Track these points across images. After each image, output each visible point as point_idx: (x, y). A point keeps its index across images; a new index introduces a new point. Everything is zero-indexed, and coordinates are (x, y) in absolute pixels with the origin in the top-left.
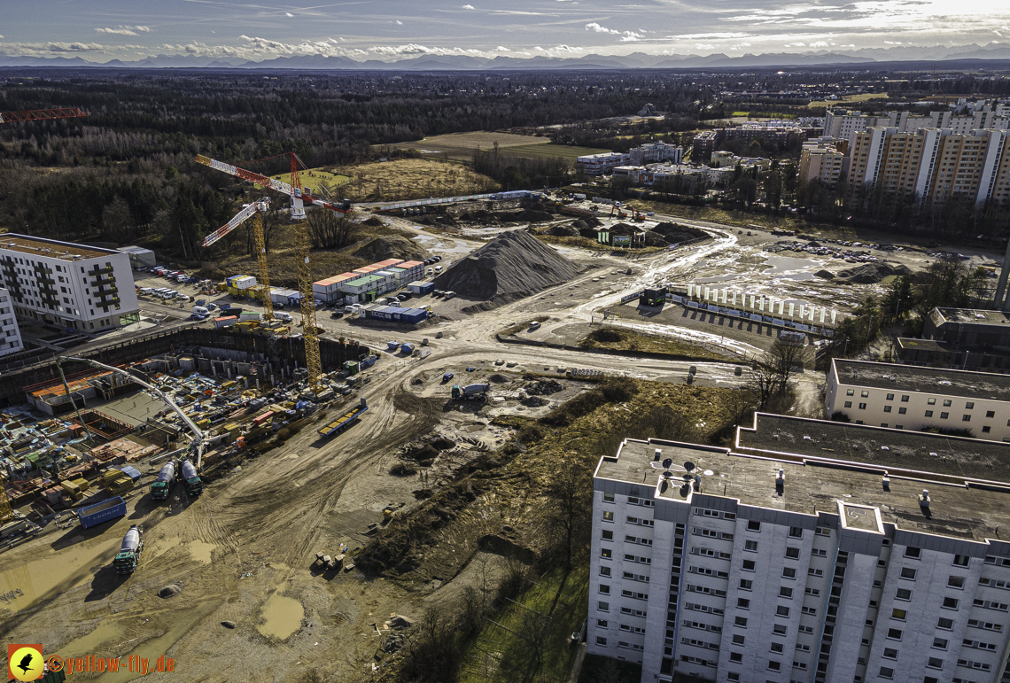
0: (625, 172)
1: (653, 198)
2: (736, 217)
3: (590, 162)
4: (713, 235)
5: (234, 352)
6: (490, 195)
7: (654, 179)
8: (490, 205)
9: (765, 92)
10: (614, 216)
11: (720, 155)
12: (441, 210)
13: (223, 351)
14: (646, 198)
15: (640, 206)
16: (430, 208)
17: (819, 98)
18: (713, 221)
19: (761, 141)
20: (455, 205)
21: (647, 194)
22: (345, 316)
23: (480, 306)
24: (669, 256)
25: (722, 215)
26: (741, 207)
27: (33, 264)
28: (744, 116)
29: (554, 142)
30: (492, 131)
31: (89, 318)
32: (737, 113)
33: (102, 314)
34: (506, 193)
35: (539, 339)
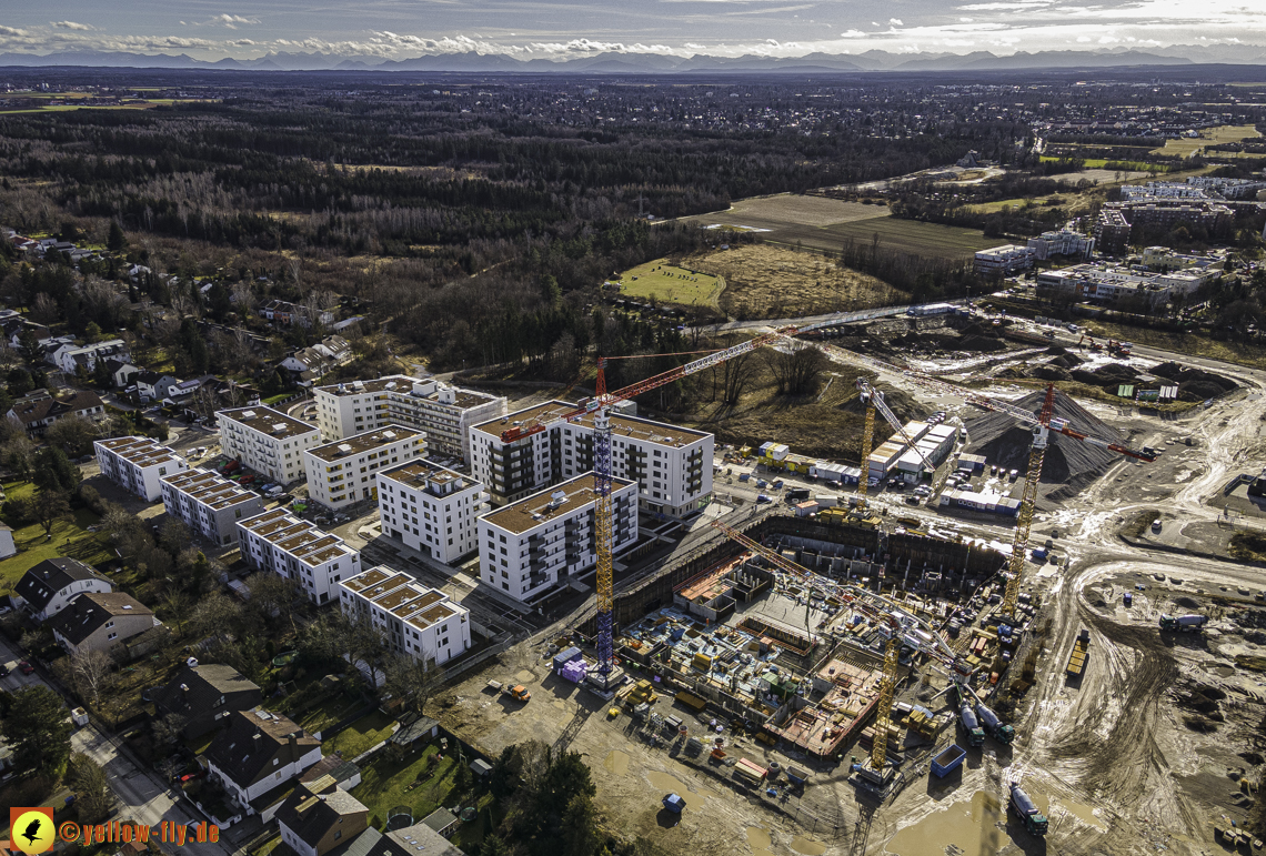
0: (1057, 280)
1: (1111, 319)
2: (1243, 354)
3: (993, 260)
4: (1237, 382)
5: (828, 545)
6: (906, 309)
7: (1098, 291)
8: (912, 323)
9: (1095, 125)
10: (1084, 347)
11: (1156, 253)
12: (860, 331)
13: (815, 543)
14: (1101, 318)
15: (1103, 332)
16: (849, 328)
17: (1174, 134)
18: (1217, 359)
19: (1188, 226)
20: (874, 324)
21: (1102, 313)
22: (923, 503)
23: (1062, 490)
24: (1216, 418)
25: (1219, 348)
26: (1237, 338)
27: (622, 445)
28: (1099, 168)
29: (896, 216)
30: (803, 194)
31: (680, 504)
32: (1089, 163)
33: (688, 499)
34: (927, 308)
35: (1177, 545)
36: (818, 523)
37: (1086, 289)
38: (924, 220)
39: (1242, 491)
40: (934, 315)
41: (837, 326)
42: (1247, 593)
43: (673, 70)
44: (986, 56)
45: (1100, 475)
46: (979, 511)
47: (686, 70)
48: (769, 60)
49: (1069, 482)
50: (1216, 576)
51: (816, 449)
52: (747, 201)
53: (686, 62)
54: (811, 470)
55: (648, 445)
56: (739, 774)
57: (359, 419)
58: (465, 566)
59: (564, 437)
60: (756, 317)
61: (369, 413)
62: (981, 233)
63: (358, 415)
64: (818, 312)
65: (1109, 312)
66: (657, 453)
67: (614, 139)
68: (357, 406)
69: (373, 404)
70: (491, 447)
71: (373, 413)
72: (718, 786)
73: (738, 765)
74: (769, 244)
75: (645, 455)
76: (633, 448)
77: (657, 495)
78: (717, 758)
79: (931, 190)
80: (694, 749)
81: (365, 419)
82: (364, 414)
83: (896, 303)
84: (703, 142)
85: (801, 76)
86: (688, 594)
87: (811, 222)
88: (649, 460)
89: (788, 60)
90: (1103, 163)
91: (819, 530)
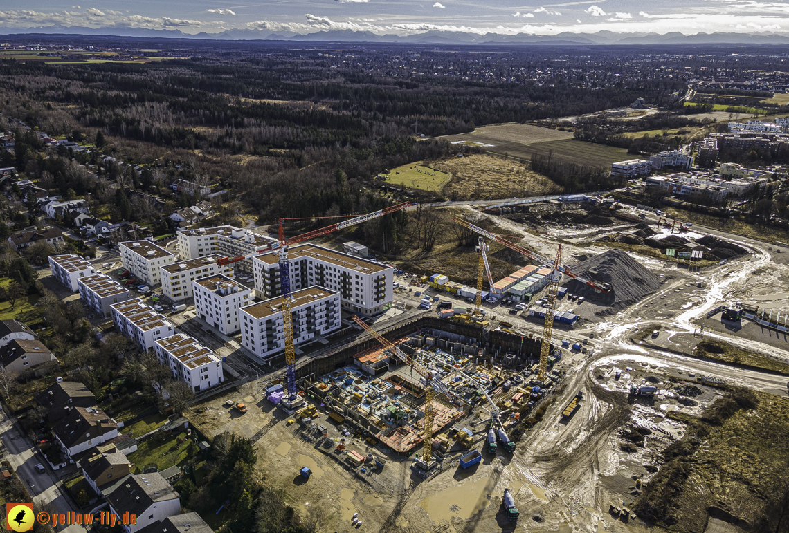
0: (658, 182)
1: (685, 208)
2: (760, 232)
3: (623, 168)
4: (748, 250)
5: (456, 336)
6: (558, 197)
7: (682, 190)
8: (559, 206)
9: (731, 82)
10: (661, 224)
11: (729, 167)
12: (525, 209)
13: (448, 334)
14: (679, 207)
15: (677, 216)
16: (518, 208)
17: (781, 90)
18: (742, 235)
19: (757, 151)
20: (535, 205)
21: (680, 204)
22: (519, 313)
23: (607, 311)
24: (724, 271)
25: (747, 228)
26: (761, 222)
27: (339, 271)
28: (722, 111)
29: (576, 139)
30: (523, 123)
31: (370, 307)
32: (716, 107)
33: (376, 304)
34: (570, 197)
35: (663, 346)
36: (451, 323)
37: (675, 188)
38: (593, 142)
39: (718, 317)
40: (574, 202)
41: (511, 206)
42: (693, 376)
43: (473, 42)
44: (678, 35)
45: (635, 302)
47: (481, 42)
48: (534, 36)
49: (613, 306)
50: (678, 365)
51: (465, 279)
52: (487, 127)
53: (482, 37)
54: (459, 292)
55: (352, 272)
56: (349, 459)
57: (201, 250)
58: (236, 337)
59: (309, 265)
60: (463, 199)
61: (207, 247)
62: (627, 151)
63: (200, 248)
64: (502, 197)
65: (684, 203)
66: (357, 277)
67: (416, 86)
68: (199, 243)
69: (209, 242)
70: (263, 269)
71: (209, 247)
72: (336, 465)
73: (350, 454)
74: (489, 154)
75: (351, 278)
76: (344, 273)
77: (357, 301)
78: (340, 450)
79: (605, 123)
80: (329, 444)
81: (204, 250)
82: (204, 247)
83: (553, 193)
84: (471, 89)
85: (553, 47)
86: (363, 359)
87: (522, 141)
88: (353, 280)
89: (547, 36)
90: (726, 107)
91: (451, 327)
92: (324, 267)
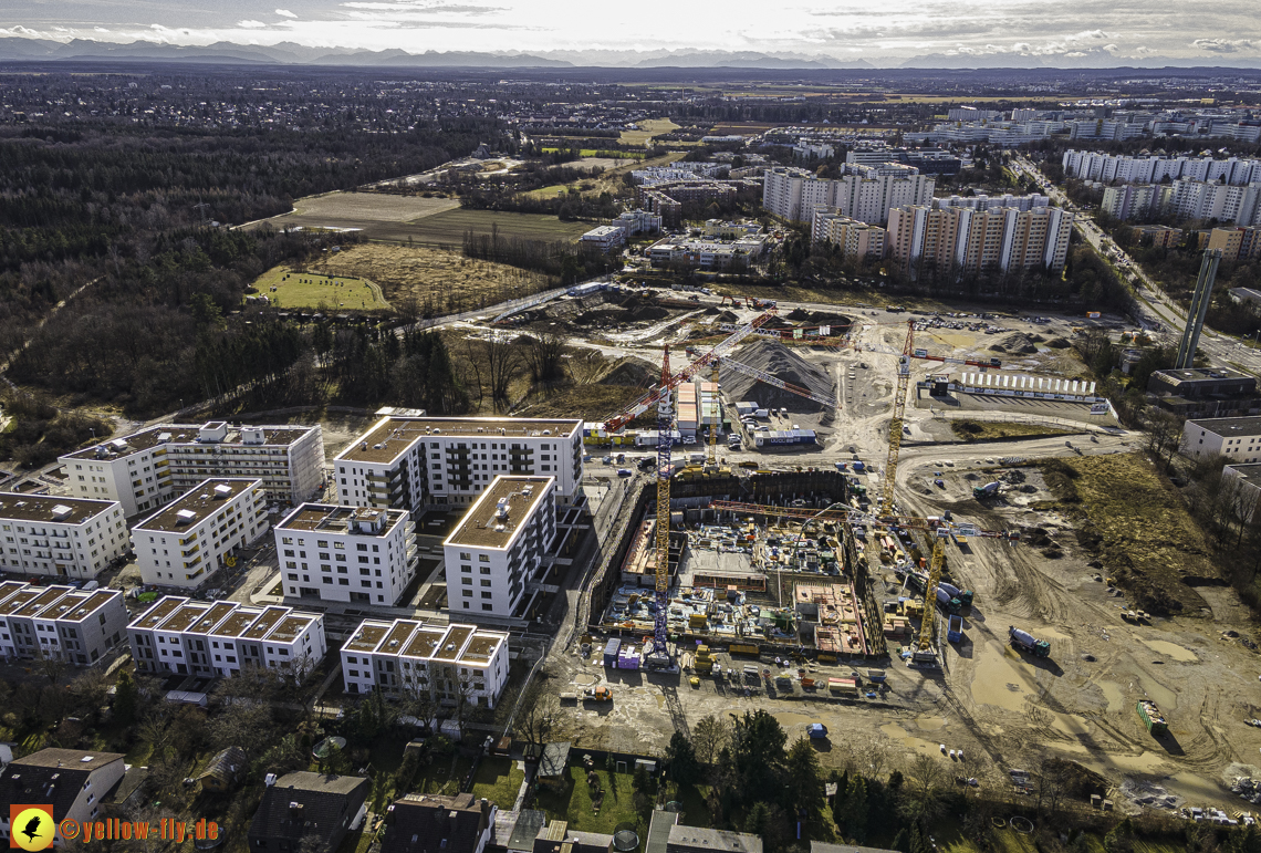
0: (667, 253)
1: (728, 281)
4: (847, 318)
5: (700, 498)
6: (564, 290)
8: (579, 303)
9: (554, 119)
11: (715, 224)
12: (543, 315)
14: (719, 281)
15: (727, 291)
16: (532, 314)
18: (820, 303)
20: (549, 307)
21: (716, 276)
22: (743, 447)
23: (824, 417)
24: (860, 345)
25: (813, 295)
27: (503, 446)
28: (591, 156)
29: (465, 207)
30: (354, 191)
32: (584, 152)
35: (928, 440)
36: (687, 482)
37: (692, 258)
38: (498, 210)
39: (925, 394)
40: (591, 294)
41: (520, 313)
43: (49, 56)
44: (400, 54)
45: (834, 400)
46: (789, 444)
49: (821, 411)
50: (966, 456)
53: (63, 47)
54: (637, 440)
55: (533, 441)
56: (835, 691)
57: (136, 484)
58: (416, 602)
59: (429, 452)
60: (440, 314)
61: (148, 474)
62: (557, 217)
63: (135, 479)
64: (494, 302)
65: (722, 275)
66: (545, 447)
67: (77, 138)
68: (132, 469)
69: (150, 463)
70: (370, 476)
71: (152, 473)
72: (829, 706)
73: (830, 684)
74: (376, 243)
75: (531, 451)
76: (516, 447)
78: (808, 686)
79: (477, 181)
80: (785, 685)
81: (144, 481)
82: (142, 476)
83: (551, 287)
84: (197, 140)
85: (218, 67)
86: (634, 569)
87: (392, 218)
88: (536, 455)
89: (191, 48)
90: (594, 152)
91: (689, 488)
92: (469, 446)
